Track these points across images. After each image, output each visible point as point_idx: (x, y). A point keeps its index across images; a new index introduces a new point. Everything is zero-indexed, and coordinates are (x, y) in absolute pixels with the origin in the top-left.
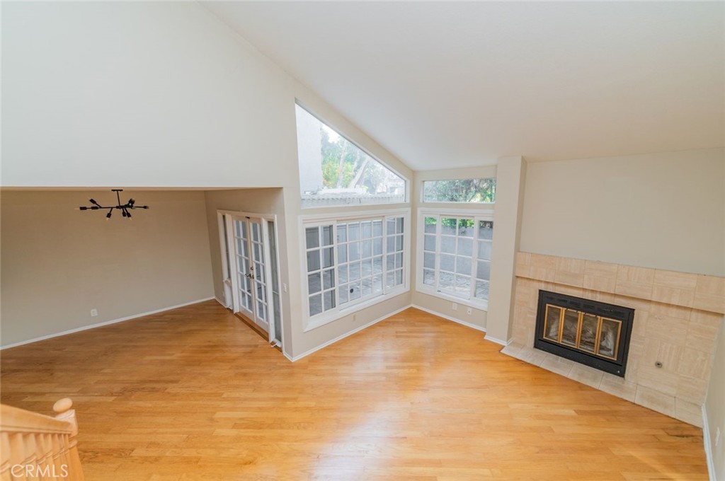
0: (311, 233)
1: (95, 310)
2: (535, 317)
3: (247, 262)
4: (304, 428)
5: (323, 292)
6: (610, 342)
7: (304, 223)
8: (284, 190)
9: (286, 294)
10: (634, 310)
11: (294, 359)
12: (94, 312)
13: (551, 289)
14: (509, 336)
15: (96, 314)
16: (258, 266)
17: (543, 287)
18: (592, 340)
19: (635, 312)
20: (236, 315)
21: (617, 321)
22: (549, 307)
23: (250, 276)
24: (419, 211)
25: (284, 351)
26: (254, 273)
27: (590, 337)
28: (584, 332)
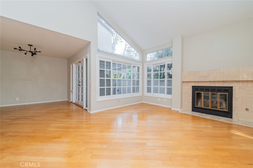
0: (102, 63)
1: (18, 98)
2: (191, 98)
3: (79, 80)
4: (88, 129)
5: (105, 87)
6: (224, 106)
7: (99, 58)
8: (91, 43)
9: (90, 84)
10: (232, 87)
11: (92, 112)
12: (18, 99)
13: (197, 85)
14: (181, 108)
15: (18, 100)
16: (82, 80)
17: (194, 84)
18: (216, 105)
19: (233, 88)
20: (74, 103)
21: (226, 93)
22: (197, 93)
23: (79, 85)
24: (145, 64)
25: (88, 110)
26: (81, 84)
27: (215, 104)
28: (212, 102)
